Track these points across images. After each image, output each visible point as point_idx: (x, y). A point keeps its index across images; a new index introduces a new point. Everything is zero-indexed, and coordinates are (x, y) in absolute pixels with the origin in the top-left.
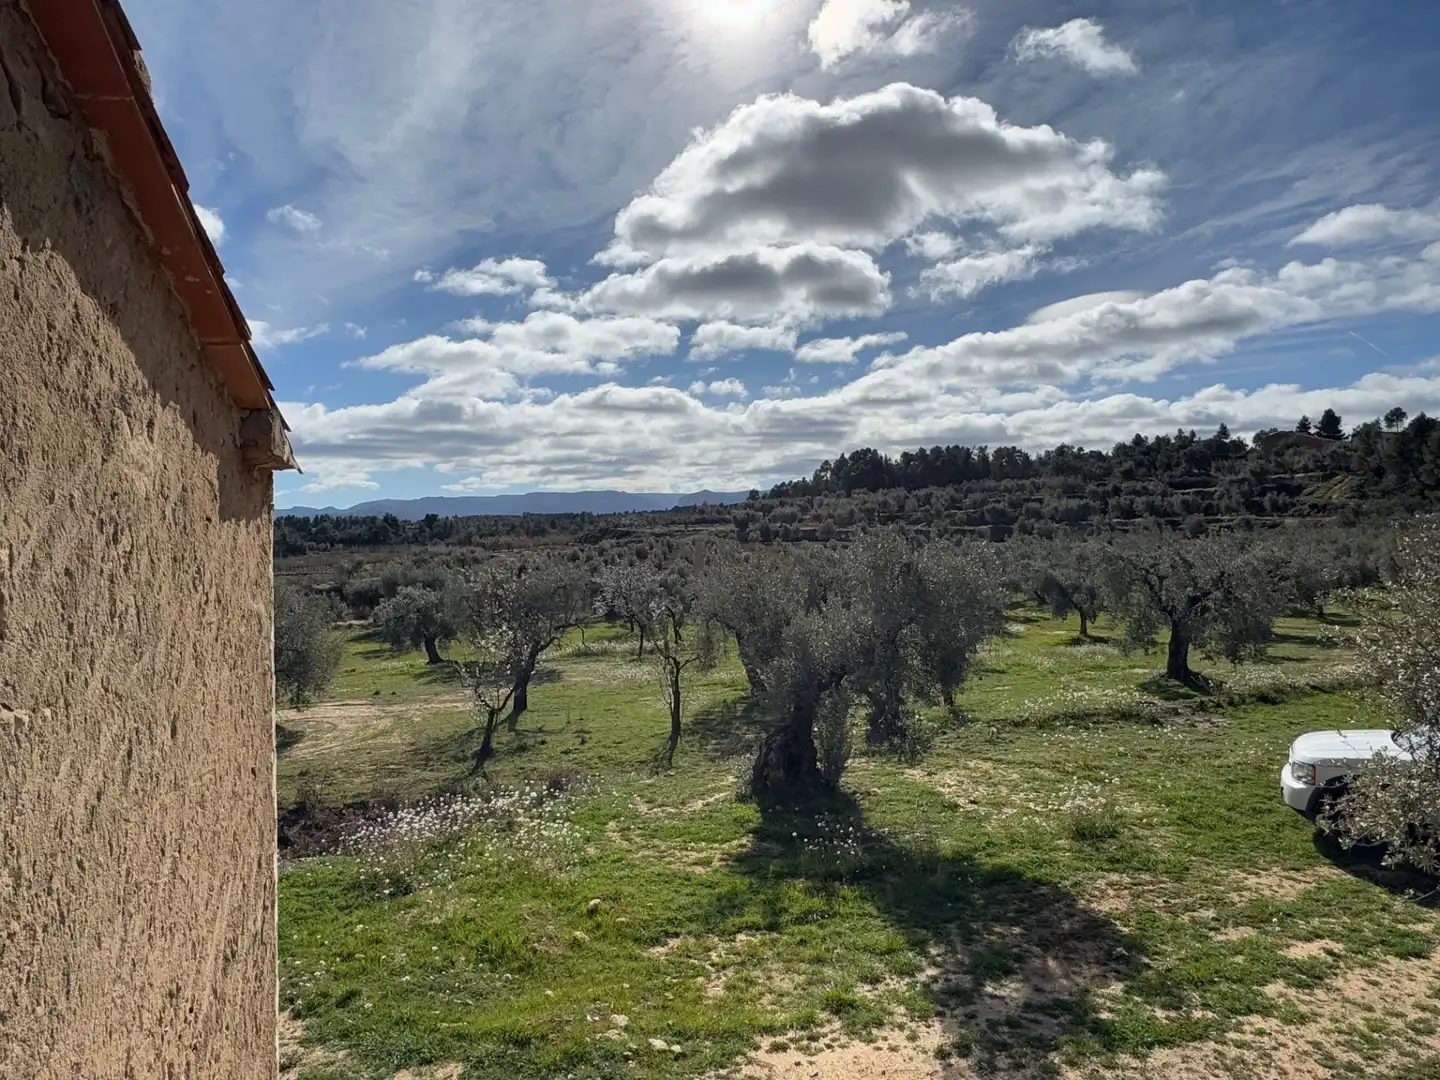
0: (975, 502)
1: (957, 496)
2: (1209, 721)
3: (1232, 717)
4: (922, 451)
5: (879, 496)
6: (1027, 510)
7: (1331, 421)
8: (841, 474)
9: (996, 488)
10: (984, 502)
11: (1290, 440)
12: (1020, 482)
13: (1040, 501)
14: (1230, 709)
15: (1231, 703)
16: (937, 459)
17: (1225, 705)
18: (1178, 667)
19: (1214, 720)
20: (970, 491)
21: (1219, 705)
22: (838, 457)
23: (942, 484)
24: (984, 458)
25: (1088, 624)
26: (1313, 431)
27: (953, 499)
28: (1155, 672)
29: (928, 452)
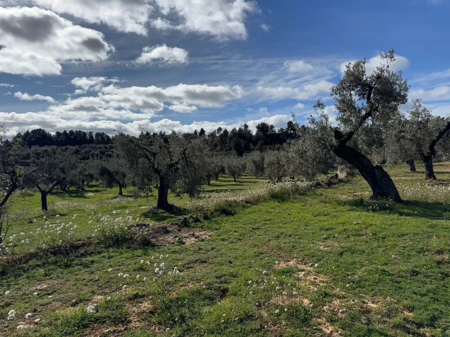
0: (86, 152)
1: (79, 149)
2: (193, 235)
3: (211, 229)
4: (65, 131)
5: (44, 148)
6: (107, 155)
7: (203, 131)
8: (27, 139)
9: (96, 147)
10: (90, 151)
11: (192, 136)
12: (105, 145)
13: (113, 152)
14: (206, 222)
15: (206, 218)
16: (71, 135)
17: (202, 219)
18: (163, 203)
19: (197, 234)
20: (84, 147)
21: (197, 220)
22: (26, 132)
23: (73, 145)
24: (91, 137)
25: (123, 190)
26: (198, 134)
27: (77, 150)
28: (151, 207)
29: (68, 132)
